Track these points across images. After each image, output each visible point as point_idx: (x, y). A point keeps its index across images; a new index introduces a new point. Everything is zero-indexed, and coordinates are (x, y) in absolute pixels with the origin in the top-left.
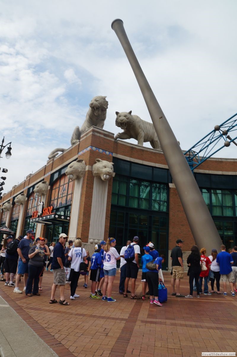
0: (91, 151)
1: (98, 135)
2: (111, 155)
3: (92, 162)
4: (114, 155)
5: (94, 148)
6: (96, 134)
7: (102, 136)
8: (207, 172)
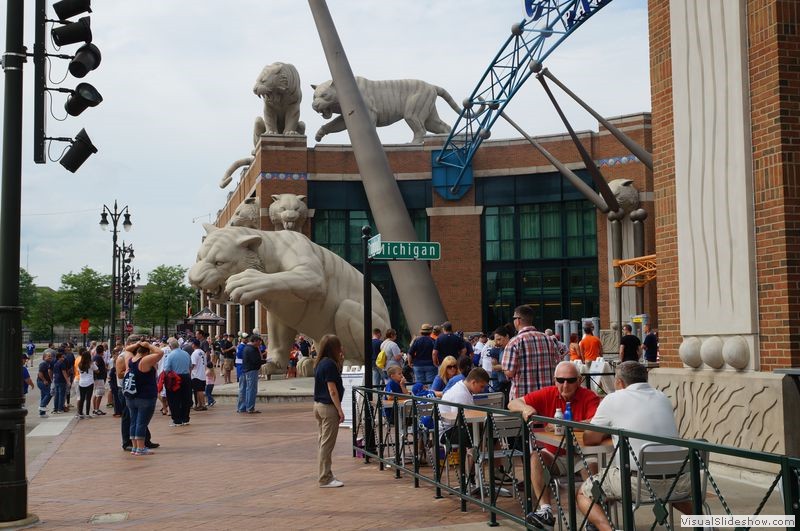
0: (264, 182)
1: (274, 148)
2: (302, 179)
3: (267, 202)
4: (310, 177)
5: (268, 176)
6: (270, 148)
7: (282, 148)
8: (505, 172)
